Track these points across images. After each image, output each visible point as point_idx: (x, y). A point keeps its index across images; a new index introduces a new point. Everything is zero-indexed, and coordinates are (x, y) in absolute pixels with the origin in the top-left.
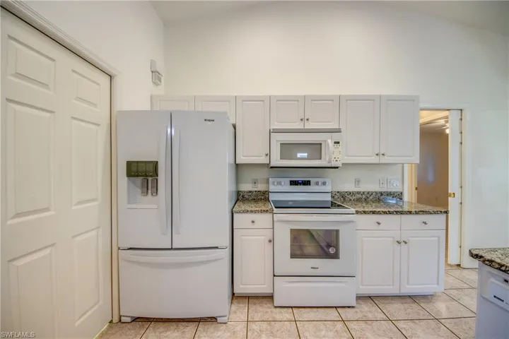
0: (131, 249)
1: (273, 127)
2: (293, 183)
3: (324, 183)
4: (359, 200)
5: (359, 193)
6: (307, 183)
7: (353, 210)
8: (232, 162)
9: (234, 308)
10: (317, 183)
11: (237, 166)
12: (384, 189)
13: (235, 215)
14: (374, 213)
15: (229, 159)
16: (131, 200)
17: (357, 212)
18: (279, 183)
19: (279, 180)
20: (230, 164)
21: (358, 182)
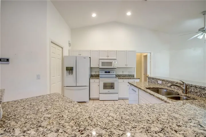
0: (67, 86)
1: (100, 58)
2: (106, 72)
3: (114, 72)
4: (123, 77)
5: (123, 75)
6: (109, 72)
7: (118, 78)
8: (90, 67)
9: (90, 101)
10: (112, 72)
11: (91, 68)
12: (130, 74)
13: (90, 80)
14: (122, 79)
15: (89, 66)
16: (67, 76)
17: (119, 79)
18: (102, 72)
19: (102, 71)
20: (89, 68)
21: (123, 72)
